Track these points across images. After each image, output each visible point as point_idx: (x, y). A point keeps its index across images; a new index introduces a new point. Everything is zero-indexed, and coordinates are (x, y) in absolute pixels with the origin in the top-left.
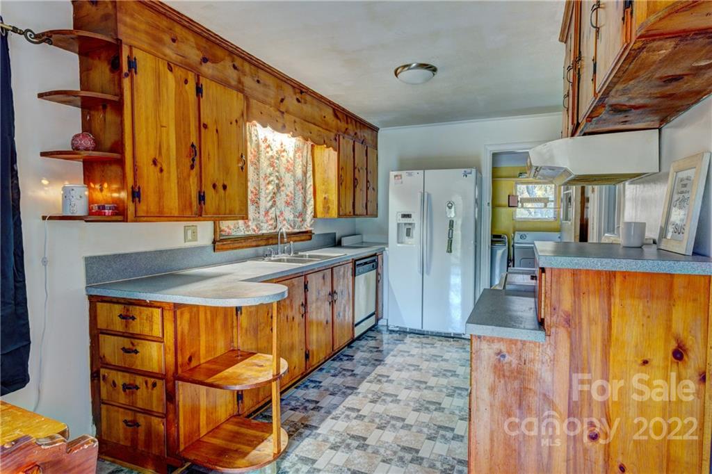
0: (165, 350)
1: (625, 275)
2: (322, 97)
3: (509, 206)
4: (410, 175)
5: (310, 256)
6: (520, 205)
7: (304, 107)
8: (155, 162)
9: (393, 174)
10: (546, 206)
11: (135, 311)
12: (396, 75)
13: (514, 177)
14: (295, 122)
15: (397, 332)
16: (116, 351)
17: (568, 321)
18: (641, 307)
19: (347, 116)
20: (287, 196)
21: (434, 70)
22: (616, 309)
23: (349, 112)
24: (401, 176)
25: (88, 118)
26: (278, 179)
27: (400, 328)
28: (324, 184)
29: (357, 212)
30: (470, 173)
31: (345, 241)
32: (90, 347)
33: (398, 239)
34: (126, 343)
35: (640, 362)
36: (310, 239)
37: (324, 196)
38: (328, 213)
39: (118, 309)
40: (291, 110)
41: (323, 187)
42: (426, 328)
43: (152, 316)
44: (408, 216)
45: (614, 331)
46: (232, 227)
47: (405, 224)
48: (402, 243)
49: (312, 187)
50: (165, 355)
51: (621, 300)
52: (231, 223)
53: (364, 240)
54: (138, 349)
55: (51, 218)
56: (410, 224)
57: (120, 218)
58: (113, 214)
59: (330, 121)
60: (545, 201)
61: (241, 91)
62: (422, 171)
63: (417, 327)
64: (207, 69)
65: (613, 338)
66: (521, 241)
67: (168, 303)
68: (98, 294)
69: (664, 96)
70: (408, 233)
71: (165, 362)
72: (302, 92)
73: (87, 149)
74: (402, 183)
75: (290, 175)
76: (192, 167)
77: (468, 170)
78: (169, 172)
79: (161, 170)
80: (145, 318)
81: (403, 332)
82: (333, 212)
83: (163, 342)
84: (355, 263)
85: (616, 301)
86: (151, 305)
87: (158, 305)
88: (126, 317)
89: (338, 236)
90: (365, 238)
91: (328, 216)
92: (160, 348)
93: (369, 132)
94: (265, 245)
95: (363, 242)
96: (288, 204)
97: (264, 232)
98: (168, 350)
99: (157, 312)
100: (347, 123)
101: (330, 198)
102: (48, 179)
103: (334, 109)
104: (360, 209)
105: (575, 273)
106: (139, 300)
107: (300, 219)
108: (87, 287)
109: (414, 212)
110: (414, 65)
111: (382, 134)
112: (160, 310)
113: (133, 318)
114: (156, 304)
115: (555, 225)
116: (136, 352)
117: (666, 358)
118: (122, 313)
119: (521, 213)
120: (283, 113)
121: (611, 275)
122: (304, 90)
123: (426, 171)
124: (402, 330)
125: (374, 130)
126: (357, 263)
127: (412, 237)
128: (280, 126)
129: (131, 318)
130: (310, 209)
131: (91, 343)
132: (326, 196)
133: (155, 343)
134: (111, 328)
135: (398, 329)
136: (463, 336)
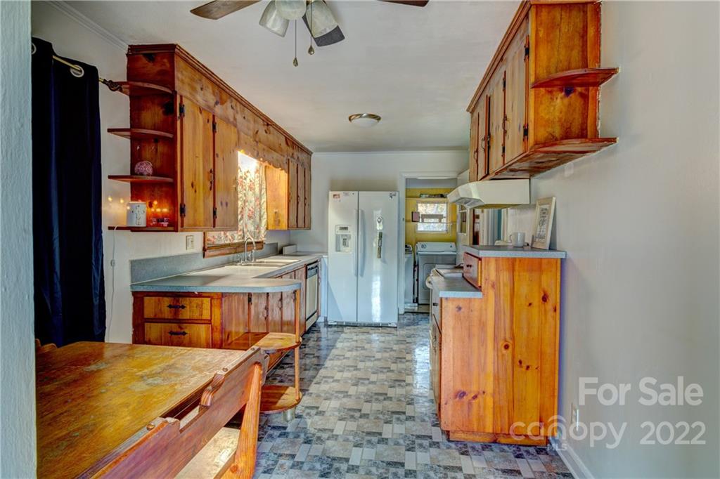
0: (212, 329)
1: (521, 260)
2: (280, 128)
3: (413, 221)
4: (347, 195)
5: (267, 262)
6: (421, 220)
7: (269, 136)
8: (192, 186)
9: (331, 194)
10: (440, 222)
11: (186, 302)
12: (350, 119)
13: (417, 197)
14: (264, 149)
15: (335, 325)
16: (163, 335)
17: (493, 286)
18: (527, 276)
19: (293, 143)
20: (250, 210)
21: (378, 118)
22: (516, 278)
23: (295, 140)
24: (339, 195)
25: (138, 148)
26: (245, 196)
27: (338, 322)
28: (275, 201)
29: (299, 225)
30: (395, 195)
31: (286, 250)
32: (133, 335)
33: (336, 248)
34: (174, 327)
35: (528, 304)
36: (261, 249)
37: (275, 211)
38: (278, 225)
39: (167, 301)
40: (262, 140)
41: (274, 203)
42: (359, 321)
43: (202, 304)
44: (346, 228)
45: (516, 289)
46: (216, 237)
47: (342, 235)
48: (339, 251)
49: (265, 204)
50: (212, 333)
51: (519, 272)
52: (215, 234)
53: (298, 250)
54: (186, 331)
55: (119, 228)
56: (346, 235)
57: (171, 228)
58: (168, 226)
59: (283, 148)
60: (440, 217)
61: (235, 126)
62: (357, 192)
63: (353, 320)
64: (219, 110)
65: (515, 293)
66: (422, 250)
67: (217, 293)
68: (145, 290)
69: (535, 167)
70: (345, 244)
71: (212, 339)
72: (268, 125)
73: (148, 175)
74: (340, 201)
75: (251, 193)
76: (211, 189)
77: (394, 193)
78: (199, 193)
79: (195, 191)
80: (195, 306)
81: (341, 326)
82: (284, 225)
83: (211, 324)
84: (306, 268)
85: (516, 273)
86: (200, 295)
87: (207, 295)
88: (176, 308)
89: (279, 245)
90: (299, 248)
91: (278, 228)
92: (208, 328)
93: (305, 155)
94: (235, 253)
95: (297, 252)
96: (250, 217)
97: (236, 241)
98: (215, 329)
99: (207, 301)
100: (293, 149)
101: (280, 212)
102: (112, 197)
103: (286, 138)
104: (301, 223)
105: (497, 259)
106: (189, 292)
107: (258, 231)
108: (131, 286)
109: (350, 225)
110: (365, 115)
111: (315, 157)
112: (209, 299)
113: (183, 307)
114: (204, 295)
115: (449, 236)
116: (184, 334)
117: (539, 301)
118: (172, 303)
119: (421, 227)
120: (257, 142)
121: (514, 260)
122: (270, 123)
123: (360, 192)
124: (339, 324)
125: (309, 153)
126: (309, 267)
127: (348, 246)
128: (255, 154)
129: (180, 307)
130: (264, 222)
131: (135, 332)
132: (277, 211)
133: (204, 325)
134: (160, 316)
135: (336, 323)
136: (389, 325)
